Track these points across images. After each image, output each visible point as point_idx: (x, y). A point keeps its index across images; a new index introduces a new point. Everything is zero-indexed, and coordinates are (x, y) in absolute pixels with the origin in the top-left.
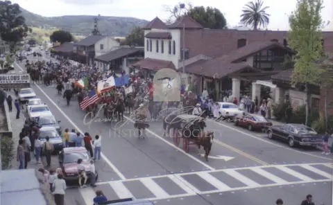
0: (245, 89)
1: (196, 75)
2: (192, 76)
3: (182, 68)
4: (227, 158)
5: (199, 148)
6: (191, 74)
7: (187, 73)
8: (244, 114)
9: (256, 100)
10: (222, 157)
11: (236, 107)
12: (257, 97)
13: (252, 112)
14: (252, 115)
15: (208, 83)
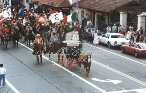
0: (132, 21)
1: (88, 9)
2: (84, 10)
3: (76, 3)
4: (116, 82)
5: (80, 66)
6: (84, 8)
7: (80, 8)
8: (130, 43)
9: (141, 30)
10: (111, 81)
11: (123, 37)
12: (141, 28)
13: (137, 41)
14: (138, 44)
15: (98, 16)
